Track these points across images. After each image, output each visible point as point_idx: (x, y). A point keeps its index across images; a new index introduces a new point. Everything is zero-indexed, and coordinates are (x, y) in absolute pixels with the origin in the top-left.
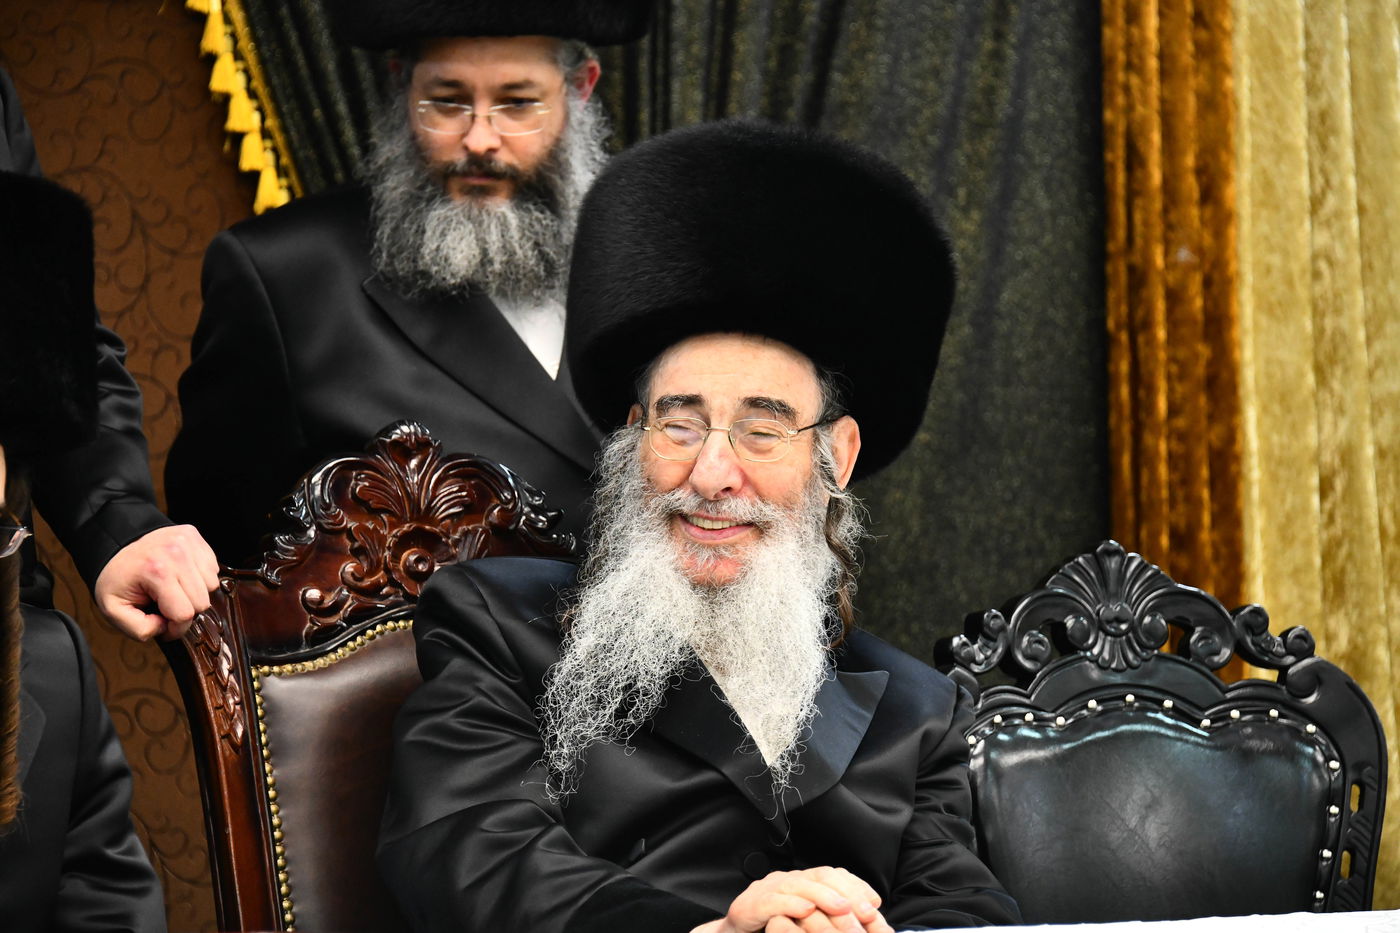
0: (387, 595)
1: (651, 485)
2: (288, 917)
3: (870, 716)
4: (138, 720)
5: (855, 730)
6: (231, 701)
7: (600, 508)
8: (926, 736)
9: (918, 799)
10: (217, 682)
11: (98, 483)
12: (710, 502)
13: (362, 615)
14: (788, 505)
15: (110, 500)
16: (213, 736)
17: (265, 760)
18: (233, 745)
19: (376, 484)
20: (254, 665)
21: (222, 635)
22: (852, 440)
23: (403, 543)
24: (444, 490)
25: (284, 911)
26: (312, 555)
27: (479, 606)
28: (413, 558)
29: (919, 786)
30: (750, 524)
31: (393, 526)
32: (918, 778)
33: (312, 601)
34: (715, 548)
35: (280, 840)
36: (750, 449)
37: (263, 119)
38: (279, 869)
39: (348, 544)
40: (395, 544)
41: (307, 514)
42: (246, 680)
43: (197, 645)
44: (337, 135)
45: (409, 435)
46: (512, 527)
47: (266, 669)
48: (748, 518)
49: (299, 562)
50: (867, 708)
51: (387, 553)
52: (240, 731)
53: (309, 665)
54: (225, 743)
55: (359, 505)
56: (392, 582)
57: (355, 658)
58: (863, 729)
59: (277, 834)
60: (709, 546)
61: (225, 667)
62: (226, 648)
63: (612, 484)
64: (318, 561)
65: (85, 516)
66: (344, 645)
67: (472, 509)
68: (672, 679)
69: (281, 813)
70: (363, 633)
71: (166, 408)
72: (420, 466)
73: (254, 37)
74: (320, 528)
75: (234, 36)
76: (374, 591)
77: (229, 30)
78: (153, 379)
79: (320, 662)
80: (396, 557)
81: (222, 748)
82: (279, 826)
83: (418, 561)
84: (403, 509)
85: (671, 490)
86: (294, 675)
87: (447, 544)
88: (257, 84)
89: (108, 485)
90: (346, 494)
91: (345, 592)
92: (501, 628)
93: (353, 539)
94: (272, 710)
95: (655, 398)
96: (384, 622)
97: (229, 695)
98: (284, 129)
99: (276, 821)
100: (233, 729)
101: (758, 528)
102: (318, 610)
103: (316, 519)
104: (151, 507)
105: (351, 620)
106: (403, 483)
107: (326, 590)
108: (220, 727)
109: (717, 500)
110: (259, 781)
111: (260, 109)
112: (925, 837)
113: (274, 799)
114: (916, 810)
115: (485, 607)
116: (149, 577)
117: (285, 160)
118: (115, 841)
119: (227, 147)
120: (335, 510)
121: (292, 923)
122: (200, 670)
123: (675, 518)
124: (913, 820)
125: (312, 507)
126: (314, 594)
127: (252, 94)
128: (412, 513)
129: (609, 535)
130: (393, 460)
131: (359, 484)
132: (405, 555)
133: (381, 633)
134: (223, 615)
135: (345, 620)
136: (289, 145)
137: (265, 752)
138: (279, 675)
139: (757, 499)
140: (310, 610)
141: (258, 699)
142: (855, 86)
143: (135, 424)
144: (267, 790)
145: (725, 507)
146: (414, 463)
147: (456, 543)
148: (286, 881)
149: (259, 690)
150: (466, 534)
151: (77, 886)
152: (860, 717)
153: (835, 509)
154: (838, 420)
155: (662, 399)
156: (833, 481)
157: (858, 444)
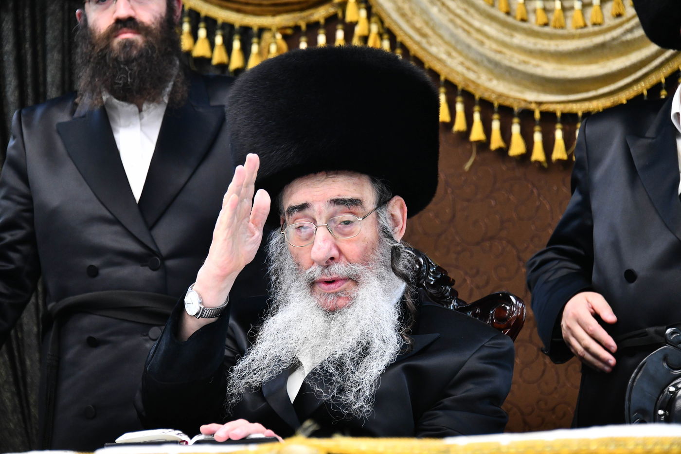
36: (341, 233)
48: (346, 275)
60: (332, 292)
101: (353, 280)
109: (328, 265)
123: (313, 283)
139: (348, 263)
153: (395, 253)
154: (389, 200)
155: (289, 209)
156: (391, 237)
157: (406, 209)
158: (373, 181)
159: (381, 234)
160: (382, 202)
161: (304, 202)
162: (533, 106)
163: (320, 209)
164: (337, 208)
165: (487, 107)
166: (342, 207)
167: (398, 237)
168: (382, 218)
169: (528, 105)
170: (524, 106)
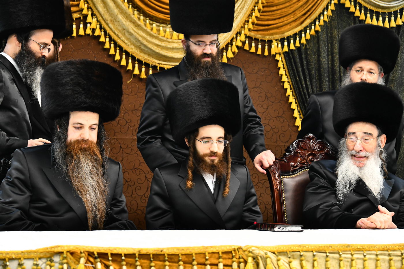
0: (306, 164)
1: (348, 149)
2: (286, 221)
3: (391, 188)
4: (264, 185)
5: (389, 191)
6: (277, 182)
7: (339, 153)
8: (401, 192)
9: (400, 204)
10: (275, 178)
11: (254, 143)
12: (358, 153)
13: (301, 168)
14: (372, 153)
15: (256, 146)
16: (274, 188)
17: (283, 193)
18: (277, 190)
19: (305, 145)
20: (282, 176)
21: (276, 170)
22: (385, 138)
23: (309, 155)
24: (317, 146)
25: (285, 220)
26: (293, 157)
27: (319, 168)
28: (311, 158)
29: (400, 201)
30: (365, 157)
31: (307, 152)
32: (400, 199)
33: (292, 165)
34: (360, 161)
35: (285, 207)
36: (364, 142)
37: (288, 79)
38: (285, 212)
39: (299, 155)
40: (308, 155)
41: (292, 149)
42: (280, 178)
43: (272, 172)
44: (301, 82)
45: (311, 136)
46: (329, 153)
47: (284, 176)
48: (364, 156)
49: (290, 158)
50: (391, 186)
51: (306, 157)
52: (279, 187)
53: (291, 176)
54: (276, 189)
55: (301, 148)
56: (307, 162)
57: (300, 175)
58: (390, 190)
59: (285, 206)
60: (358, 161)
61: (277, 176)
62: (277, 173)
63: (341, 148)
64: (294, 158)
65: (252, 149)
66: (298, 173)
67: (321, 150)
68: (357, 181)
69: (286, 202)
70: (301, 171)
71: (271, 130)
72: (313, 142)
73: (287, 65)
74: (294, 152)
75: (283, 65)
76: (304, 163)
77: (283, 63)
78: (269, 125)
79: (293, 176)
80: (308, 158)
81: (275, 190)
82: (285, 205)
83: (312, 158)
84: (309, 149)
85: (351, 151)
86: (289, 178)
87: (317, 156)
88: (287, 73)
89: (256, 144)
90: (299, 146)
91: (298, 163)
92: (324, 171)
93: (300, 154)
94: (285, 184)
95: (348, 133)
96: (305, 169)
97: (277, 181)
98: (292, 81)
99: (284, 204)
100: (277, 187)
101: (367, 157)
102: (294, 166)
103: (294, 150)
104: (264, 147)
105: (299, 168)
106: (309, 145)
107: (295, 163)
108: (275, 186)
109: (359, 152)
110: (282, 196)
111: (288, 78)
112: (402, 210)
113: (284, 200)
114: (400, 205)
115: (321, 168)
116: (261, 159)
117: (291, 87)
118: (254, 206)
119: (282, 84)
120: (297, 149)
121: (287, 222)
122: (272, 176)
123: (352, 156)
124: (400, 207)
125: (293, 148)
126: (293, 164)
127: (286, 75)
128: (311, 150)
129: (341, 158)
130: (308, 140)
131: (302, 144)
132: (309, 157)
133: (305, 171)
134: (277, 167)
135: (298, 168)
136: (292, 84)
137: (283, 191)
138: (286, 178)
139: (366, 152)
140: (292, 166)
141: (282, 182)
142: (394, 76)
143: (262, 133)
144: (283, 198)
145: (360, 154)
146: (311, 141)
147: (319, 156)
148: (286, 214)
149: (282, 180)
150: (320, 154)
151: (247, 214)
152: (389, 188)
153: (381, 152)
154: (382, 135)
155: (349, 133)
156: (380, 147)
157: (386, 139)
158: (377, 128)
159: (378, 146)
160: (379, 136)
161: (354, 132)
163: (360, 134)
164: (365, 135)
165: (140, 62)
166: (366, 135)
167: (382, 147)
168: (379, 140)
169: (156, 64)
170: (154, 64)
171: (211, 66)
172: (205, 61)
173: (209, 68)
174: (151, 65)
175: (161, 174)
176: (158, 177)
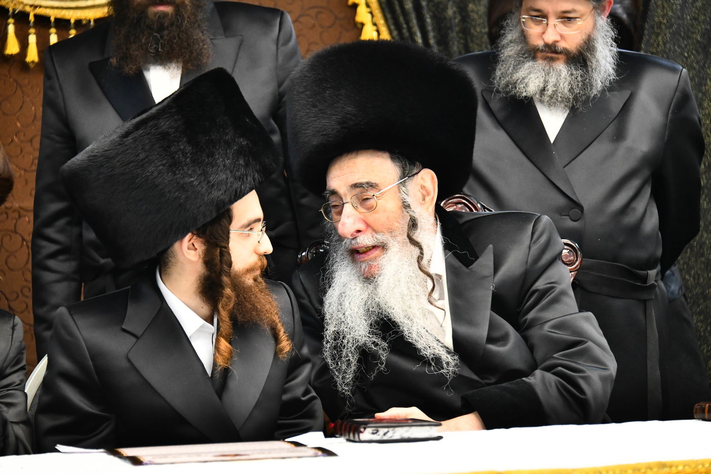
30: (375, 247)
36: (364, 208)
101: (382, 247)
145: (359, 241)
162: (28, 9)
169: (23, 7)
170: (19, 8)
171: (172, 24)
172: (156, 14)
173: (167, 27)
174: (11, 10)
175: (75, 323)
176: (71, 334)
